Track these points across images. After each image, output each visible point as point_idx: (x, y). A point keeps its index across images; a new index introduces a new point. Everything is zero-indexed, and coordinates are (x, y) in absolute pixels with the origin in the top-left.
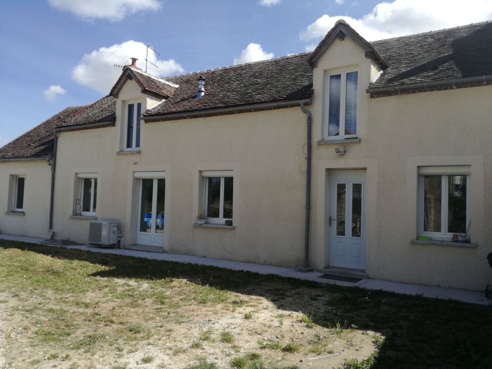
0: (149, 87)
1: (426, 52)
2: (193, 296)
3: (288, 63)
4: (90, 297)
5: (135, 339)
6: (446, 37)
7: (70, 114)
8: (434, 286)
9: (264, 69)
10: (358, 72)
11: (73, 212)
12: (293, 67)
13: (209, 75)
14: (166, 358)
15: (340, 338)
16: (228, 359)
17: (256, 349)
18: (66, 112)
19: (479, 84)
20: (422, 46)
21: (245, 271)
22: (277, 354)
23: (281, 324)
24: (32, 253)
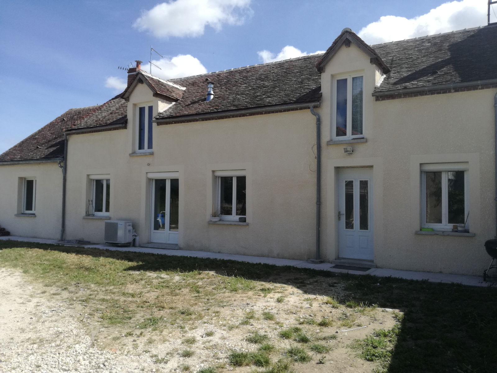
0: (160, 91)
1: (424, 56)
2: (223, 286)
3: (292, 66)
4: (131, 288)
5: (191, 319)
6: (442, 42)
7: (74, 116)
8: (437, 273)
9: (270, 72)
10: (363, 76)
11: (86, 212)
12: (297, 70)
13: (214, 77)
14: (224, 332)
15: (364, 315)
16: (276, 332)
17: (296, 324)
18: (69, 114)
19: (475, 88)
20: (420, 51)
21: (262, 263)
22: (314, 328)
23: (311, 305)
24: (56, 252)
